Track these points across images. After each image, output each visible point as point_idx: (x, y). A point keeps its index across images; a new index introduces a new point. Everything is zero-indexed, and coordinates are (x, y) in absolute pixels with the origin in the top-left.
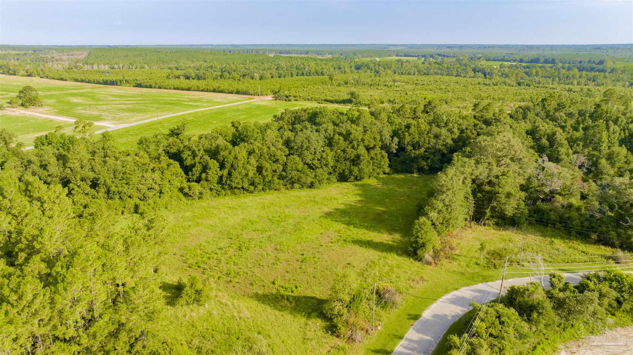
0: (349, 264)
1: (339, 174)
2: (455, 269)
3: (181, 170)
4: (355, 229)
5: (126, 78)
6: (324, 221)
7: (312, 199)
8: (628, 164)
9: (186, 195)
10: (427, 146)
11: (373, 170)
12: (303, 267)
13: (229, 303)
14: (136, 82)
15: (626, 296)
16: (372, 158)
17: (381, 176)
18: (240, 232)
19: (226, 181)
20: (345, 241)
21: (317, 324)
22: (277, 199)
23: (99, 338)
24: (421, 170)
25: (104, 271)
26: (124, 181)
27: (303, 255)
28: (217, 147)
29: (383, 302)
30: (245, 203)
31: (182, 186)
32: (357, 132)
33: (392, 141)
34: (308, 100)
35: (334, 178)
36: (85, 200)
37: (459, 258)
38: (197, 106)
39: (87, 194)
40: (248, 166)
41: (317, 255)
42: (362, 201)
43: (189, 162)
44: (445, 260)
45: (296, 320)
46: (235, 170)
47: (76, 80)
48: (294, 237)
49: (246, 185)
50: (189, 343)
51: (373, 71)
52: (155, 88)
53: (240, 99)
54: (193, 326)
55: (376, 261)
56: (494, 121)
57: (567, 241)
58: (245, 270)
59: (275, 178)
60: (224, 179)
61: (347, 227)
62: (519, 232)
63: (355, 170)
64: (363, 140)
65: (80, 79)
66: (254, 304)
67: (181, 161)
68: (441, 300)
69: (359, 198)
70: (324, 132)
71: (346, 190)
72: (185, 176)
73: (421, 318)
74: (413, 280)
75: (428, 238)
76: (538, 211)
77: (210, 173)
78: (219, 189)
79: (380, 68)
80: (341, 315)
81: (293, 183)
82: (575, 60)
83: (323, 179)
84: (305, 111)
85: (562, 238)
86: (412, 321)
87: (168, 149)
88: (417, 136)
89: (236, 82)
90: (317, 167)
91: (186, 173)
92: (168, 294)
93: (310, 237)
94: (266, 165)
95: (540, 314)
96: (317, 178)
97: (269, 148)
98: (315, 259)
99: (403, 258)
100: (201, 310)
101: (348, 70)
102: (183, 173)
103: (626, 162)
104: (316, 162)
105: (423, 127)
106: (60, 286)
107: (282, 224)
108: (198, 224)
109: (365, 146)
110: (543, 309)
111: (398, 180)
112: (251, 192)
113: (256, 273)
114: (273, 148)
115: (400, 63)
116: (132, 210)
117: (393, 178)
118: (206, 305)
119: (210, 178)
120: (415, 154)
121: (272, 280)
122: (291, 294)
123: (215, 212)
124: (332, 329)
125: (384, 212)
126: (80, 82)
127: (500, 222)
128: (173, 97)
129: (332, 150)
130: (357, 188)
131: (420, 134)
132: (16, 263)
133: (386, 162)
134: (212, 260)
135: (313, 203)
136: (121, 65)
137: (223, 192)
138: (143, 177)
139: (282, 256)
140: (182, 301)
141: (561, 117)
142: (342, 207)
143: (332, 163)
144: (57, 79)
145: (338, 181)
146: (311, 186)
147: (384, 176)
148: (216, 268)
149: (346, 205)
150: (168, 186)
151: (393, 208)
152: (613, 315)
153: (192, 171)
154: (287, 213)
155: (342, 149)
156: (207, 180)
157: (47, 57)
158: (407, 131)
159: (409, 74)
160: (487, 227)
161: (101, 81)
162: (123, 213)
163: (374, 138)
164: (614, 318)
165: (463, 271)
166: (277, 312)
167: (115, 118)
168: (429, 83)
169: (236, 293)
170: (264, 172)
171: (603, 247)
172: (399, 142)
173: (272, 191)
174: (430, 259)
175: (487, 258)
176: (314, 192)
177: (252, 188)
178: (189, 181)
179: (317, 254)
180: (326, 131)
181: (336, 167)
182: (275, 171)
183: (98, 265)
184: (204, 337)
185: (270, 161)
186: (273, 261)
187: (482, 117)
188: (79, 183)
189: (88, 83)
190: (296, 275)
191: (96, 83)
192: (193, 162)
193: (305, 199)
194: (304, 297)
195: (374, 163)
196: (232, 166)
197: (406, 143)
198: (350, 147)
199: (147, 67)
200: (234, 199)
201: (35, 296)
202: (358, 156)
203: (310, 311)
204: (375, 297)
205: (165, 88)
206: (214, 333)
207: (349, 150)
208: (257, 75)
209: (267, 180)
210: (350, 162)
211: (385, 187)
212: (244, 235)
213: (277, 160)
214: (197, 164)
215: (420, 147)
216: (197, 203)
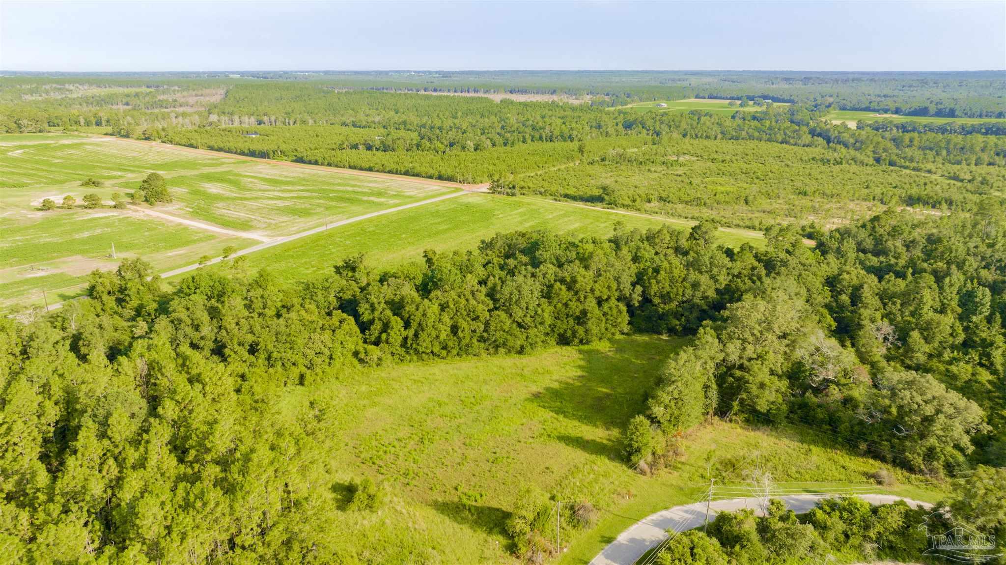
0: (547, 468)
1: (559, 335)
2: (674, 483)
3: (356, 329)
4: (565, 420)
5: (281, 148)
6: (529, 406)
7: (519, 372)
8: (954, 337)
9: (361, 361)
10: (680, 298)
11: (607, 329)
12: (493, 469)
13: (404, 511)
14: (296, 154)
15: (855, 529)
16: (605, 314)
17: (618, 336)
18: (425, 417)
19: (411, 345)
20: (549, 436)
21: (497, 541)
22: (474, 370)
23: (274, 546)
24: (671, 331)
25: (276, 477)
26: (288, 345)
27: (495, 453)
28: (402, 299)
29: (575, 521)
30: (434, 374)
31: (358, 348)
32: (585, 278)
33: (633, 290)
34: (541, 193)
35: (552, 341)
36: (243, 369)
37: (683, 467)
38: (380, 205)
39: (245, 361)
40: (440, 325)
41: (512, 455)
42: (583, 377)
43: (366, 317)
44: (665, 470)
45: (476, 535)
46: (423, 330)
47: (212, 148)
48: (487, 427)
49: (436, 349)
50: (359, 555)
51: (651, 132)
52: (322, 164)
53: (444, 190)
54: (364, 536)
55: (580, 466)
56: (779, 264)
57: (829, 450)
58: (426, 470)
59: (475, 340)
60: (409, 342)
61: (556, 416)
62: (774, 433)
63: (581, 331)
64: (592, 290)
65: (216, 147)
66: (432, 513)
67: (356, 316)
68: (644, 521)
69: (579, 373)
70: (541, 279)
71: (565, 359)
72: (361, 335)
73: (615, 542)
74: (619, 494)
75: (645, 441)
76: (804, 406)
77: (392, 333)
78: (403, 353)
79: (662, 126)
80: (525, 534)
81: (497, 347)
82: (990, 110)
83: (536, 342)
84: (523, 235)
85: (825, 445)
86: (604, 544)
87: (341, 295)
88: (667, 285)
89: (439, 157)
90: (529, 327)
91: (363, 331)
92: (339, 497)
93: (507, 428)
94: (463, 324)
95: (743, 547)
96: (530, 340)
97: (467, 300)
98: (509, 460)
99: (615, 464)
100: (374, 517)
101: (611, 130)
102: (359, 332)
103: (951, 335)
104: (528, 320)
105: (676, 273)
106: (239, 495)
107: (476, 408)
108: (374, 404)
109: (596, 298)
110: (748, 541)
111: (639, 345)
112: (443, 358)
113: (438, 475)
114: (472, 302)
115: (696, 118)
116: (297, 382)
117: (633, 341)
118: (380, 513)
119: (391, 340)
120: (664, 309)
121: (455, 485)
122: (474, 503)
123: (397, 387)
124: (512, 549)
125: (608, 396)
126: (217, 150)
127: (751, 418)
128: (348, 185)
129: (550, 303)
130: (581, 356)
131: (672, 281)
132: (187, 460)
133: (624, 319)
134: (388, 454)
135: (519, 378)
136: (273, 118)
137: (408, 357)
138: (310, 338)
139: (471, 454)
140: (354, 506)
141: (895, 247)
142: (556, 385)
143: (549, 320)
144: (185, 145)
145: (557, 343)
146: (521, 351)
147: (622, 337)
148: (393, 466)
149: (561, 382)
150: (340, 349)
151: (620, 390)
152: (839, 550)
153: (369, 330)
154: (484, 391)
155: (564, 301)
156: (387, 342)
157: (167, 100)
158: (655, 278)
159: (708, 137)
160: (733, 425)
161: (246, 151)
162: (285, 385)
163: (609, 287)
164: (839, 554)
165: (682, 485)
166: (456, 525)
167: (270, 225)
168: (734, 158)
169: (412, 499)
170: (460, 332)
171: (871, 461)
172: (643, 292)
173: (470, 357)
174: (646, 468)
175: (717, 469)
176: (524, 360)
177: (444, 353)
178: (365, 342)
179: (512, 452)
180: (544, 275)
181: (555, 326)
182: (474, 331)
183: (270, 472)
184: (375, 549)
185: (469, 319)
186: (458, 460)
187: (765, 256)
188: (237, 348)
189: (228, 152)
190: (483, 480)
191: (240, 154)
192: (371, 317)
193: (510, 371)
194: (489, 508)
195: (607, 320)
196: (420, 324)
197: (653, 293)
198: (574, 299)
199: (311, 122)
200: (421, 368)
201: (217, 504)
202: (584, 313)
203: (492, 526)
204: (568, 513)
205: (336, 166)
206: (386, 545)
207: (573, 304)
208: (470, 144)
209: (464, 343)
210: (574, 320)
211: (618, 356)
212: (429, 422)
213: (478, 317)
214: (377, 321)
215: (671, 300)
216: (376, 373)
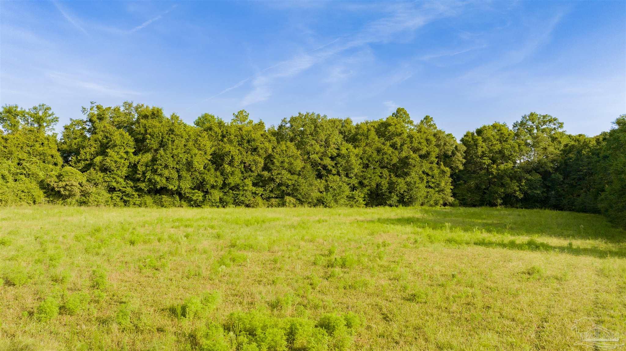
1: (369, 190)
19: (144, 174)
35: (360, 197)
59: (249, 182)
60: (141, 170)
63: (400, 183)
77: (113, 155)
78: (129, 190)
81: (282, 195)
90: (329, 172)
104: (327, 162)
109: (413, 149)
112: (196, 205)
120: (496, 170)
133: (446, 184)
137: (137, 197)
143: (356, 168)
145: (367, 203)
146: (319, 203)
156: (103, 168)
170: (226, 165)
173: (240, 208)
177: (198, 195)
181: (365, 177)
182: (248, 168)
185: (240, 148)
209: (231, 182)
